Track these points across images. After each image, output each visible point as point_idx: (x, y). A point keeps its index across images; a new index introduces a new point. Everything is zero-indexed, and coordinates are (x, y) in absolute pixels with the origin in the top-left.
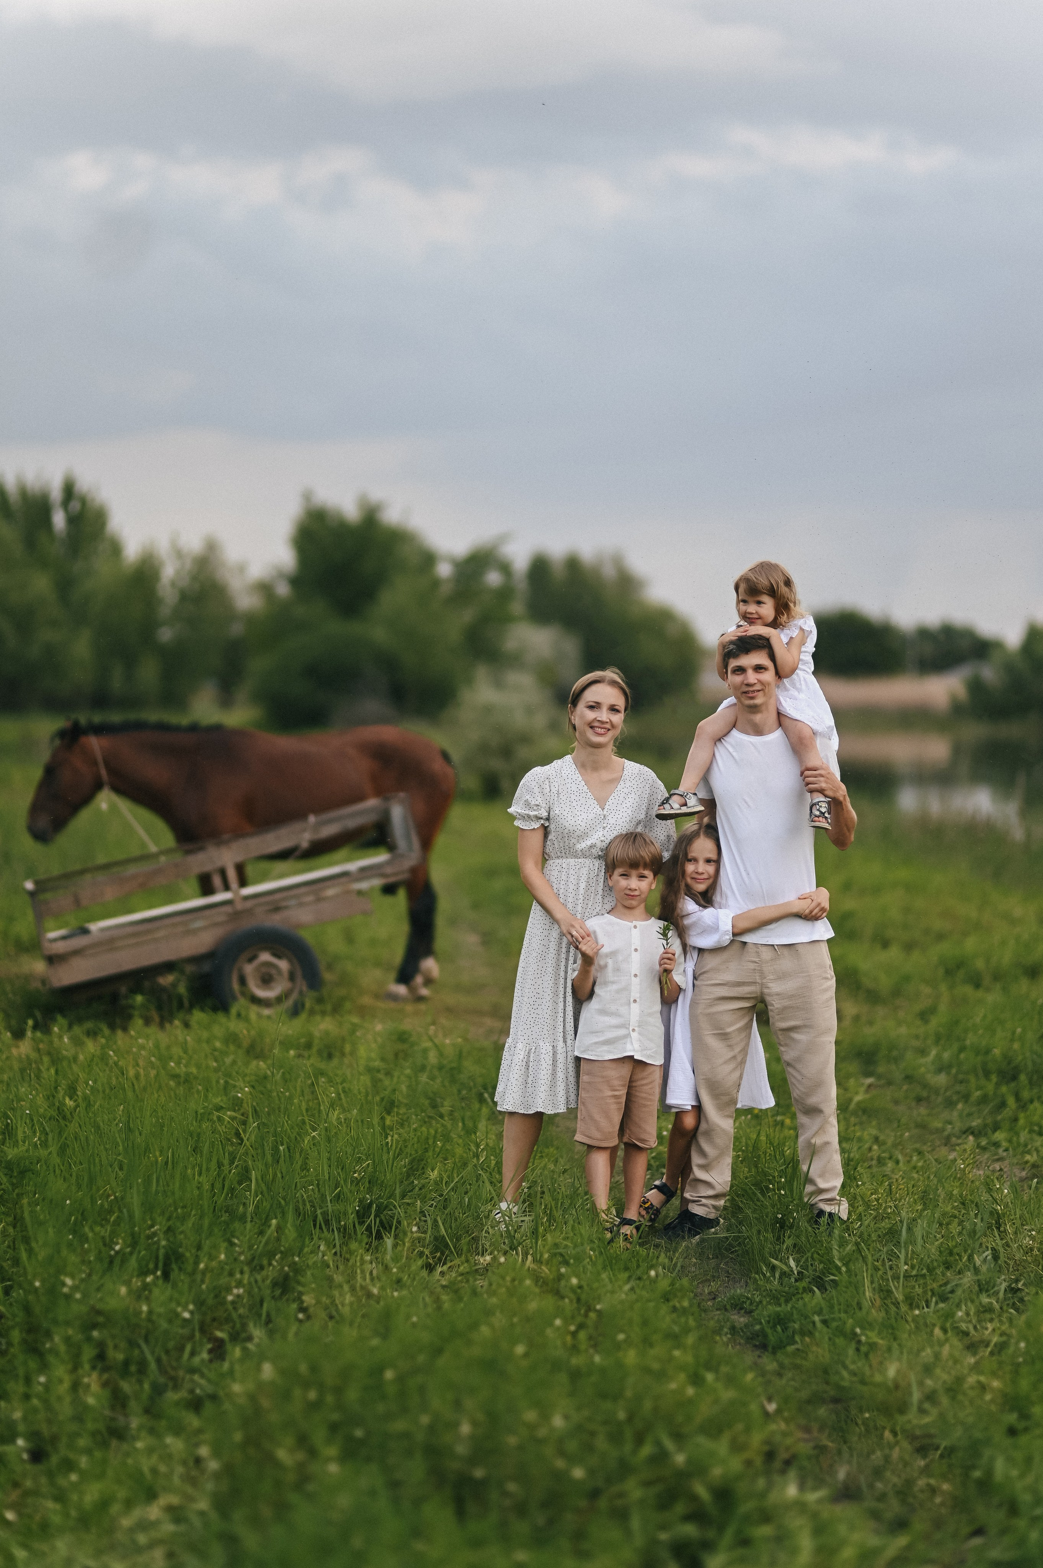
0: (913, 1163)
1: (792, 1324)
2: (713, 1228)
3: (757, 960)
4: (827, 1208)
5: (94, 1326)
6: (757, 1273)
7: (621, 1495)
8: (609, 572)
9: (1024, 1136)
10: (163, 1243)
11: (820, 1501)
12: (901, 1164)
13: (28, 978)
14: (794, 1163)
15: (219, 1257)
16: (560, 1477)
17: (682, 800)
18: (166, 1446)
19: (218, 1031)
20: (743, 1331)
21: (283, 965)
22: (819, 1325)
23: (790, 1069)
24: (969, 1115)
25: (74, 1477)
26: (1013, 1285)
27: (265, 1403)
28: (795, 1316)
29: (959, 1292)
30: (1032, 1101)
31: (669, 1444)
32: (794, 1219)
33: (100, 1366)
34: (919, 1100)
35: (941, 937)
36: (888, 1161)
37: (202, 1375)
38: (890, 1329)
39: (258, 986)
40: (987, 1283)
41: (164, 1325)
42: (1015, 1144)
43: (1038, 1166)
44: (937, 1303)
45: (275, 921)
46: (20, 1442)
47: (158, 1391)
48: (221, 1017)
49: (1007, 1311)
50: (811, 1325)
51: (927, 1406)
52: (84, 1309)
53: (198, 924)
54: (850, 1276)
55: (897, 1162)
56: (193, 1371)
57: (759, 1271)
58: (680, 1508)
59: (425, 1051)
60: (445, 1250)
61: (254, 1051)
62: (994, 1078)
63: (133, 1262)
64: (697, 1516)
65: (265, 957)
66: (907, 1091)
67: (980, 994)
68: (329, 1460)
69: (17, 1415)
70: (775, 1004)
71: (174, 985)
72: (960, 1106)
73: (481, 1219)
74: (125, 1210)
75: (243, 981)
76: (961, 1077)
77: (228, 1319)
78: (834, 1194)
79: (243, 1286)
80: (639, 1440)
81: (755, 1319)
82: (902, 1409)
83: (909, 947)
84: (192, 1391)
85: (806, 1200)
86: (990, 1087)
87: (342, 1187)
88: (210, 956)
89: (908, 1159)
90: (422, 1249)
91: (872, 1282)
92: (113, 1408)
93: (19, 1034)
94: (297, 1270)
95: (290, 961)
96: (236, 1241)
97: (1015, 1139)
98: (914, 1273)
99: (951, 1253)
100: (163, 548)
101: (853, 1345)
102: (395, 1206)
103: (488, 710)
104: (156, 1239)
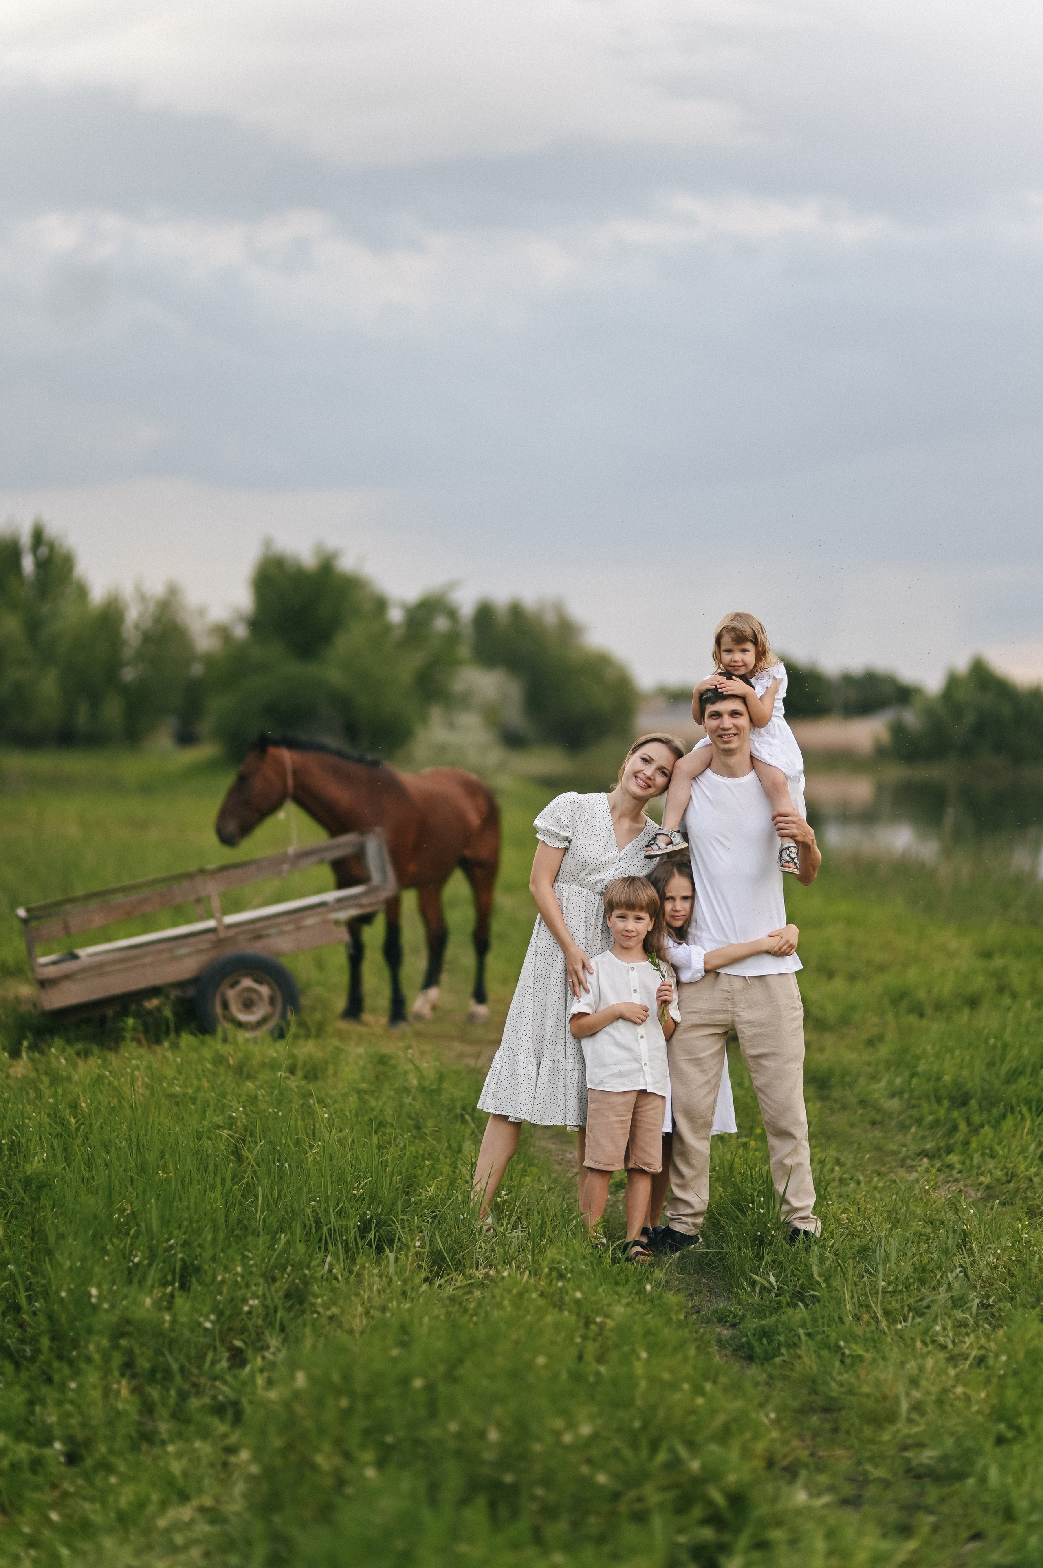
0: (873, 1184)
1: (777, 1337)
2: (692, 1244)
3: (729, 989)
4: (802, 1226)
5: (123, 1335)
6: (738, 1287)
7: (640, 1499)
8: (550, 619)
9: (977, 1158)
10: (180, 1256)
11: (826, 1506)
12: (862, 1184)
13: (18, 1000)
14: (769, 1184)
15: (235, 1269)
16: (587, 1482)
17: (667, 839)
18: (195, 1450)
19: (207, 1053)
20: (728, 1343)
21: (264, 990)
22: (803, 1337)
23: (760, 1095)
24: (923, 1138)
25: (113, 1480)
26: (985, 1301)
27: (300, 1409)
28: (780, 1329)
29: (935, 1308)
30: (982, 1126)
31: (682, 1451)
32: (773, 1236)
33: (128, 1372)
34: (874, 1123)
35: (882, 968)
36: (849, 1181)
37: (225, 1382)
38: (874, 1342)
39: (240, 1011)
40: (961, 1299)
41: (187, 1334)
42: (969, 1167)
43: (992, 1188)
44: (913, 1318)
45: (257, 949)
46: (58, 1445)
47: (183, 1396)
48: (208, 1038)
49: (982, 1326)
50: (797, 1338)
51: (915, 1416)
52: (114, 1319)
53: (183, 951)
54: (830, 1292)
55: (859, 1183)
56: (215, 1378)
57: (740, 1286)
58: (697, 1512)
59: (406, 1073)
60: (442, 1263)
61: (242, 1071)
62: (946, 1103)
63: (153, 1275)
64: (715, 1520)
65: (247, 982)
66: (861, 1115)
67: (924, 1022)
68: (366, 1464)
69: (53, 1419)
70: (745, 1032)
71: (158, 1009)
72: (913, 1130)
73: (475, 1235)
74: (143, 1224)
75: (225, 1005)
76: (914, 1102)
77: (244, 1330)
78: (808, 1212)
79: (258, 1298)
80: (654, 1447)
81: (741, 1332)
82: (891, 1417)
83: (852, 977)
84: (214, 1398)
85: (782, 1219)
86: (942, 1112)
87: (344, 1203)
88: (194, 981)
89: (868, 1179)
90: (420, 1263)
91: (852, 1297)
92: (141, 1413)
93: (15, 1054)
94: (306, 1282)
95: (271, 988)
96: (249, 1255)
97: (968, 1162)
98: (890, 1289)
99: (924, 1270)
100: (128, 592)
101: (839, 1356)
102: (393, 1221)
103: (442, 749)
104: (173, 1252)
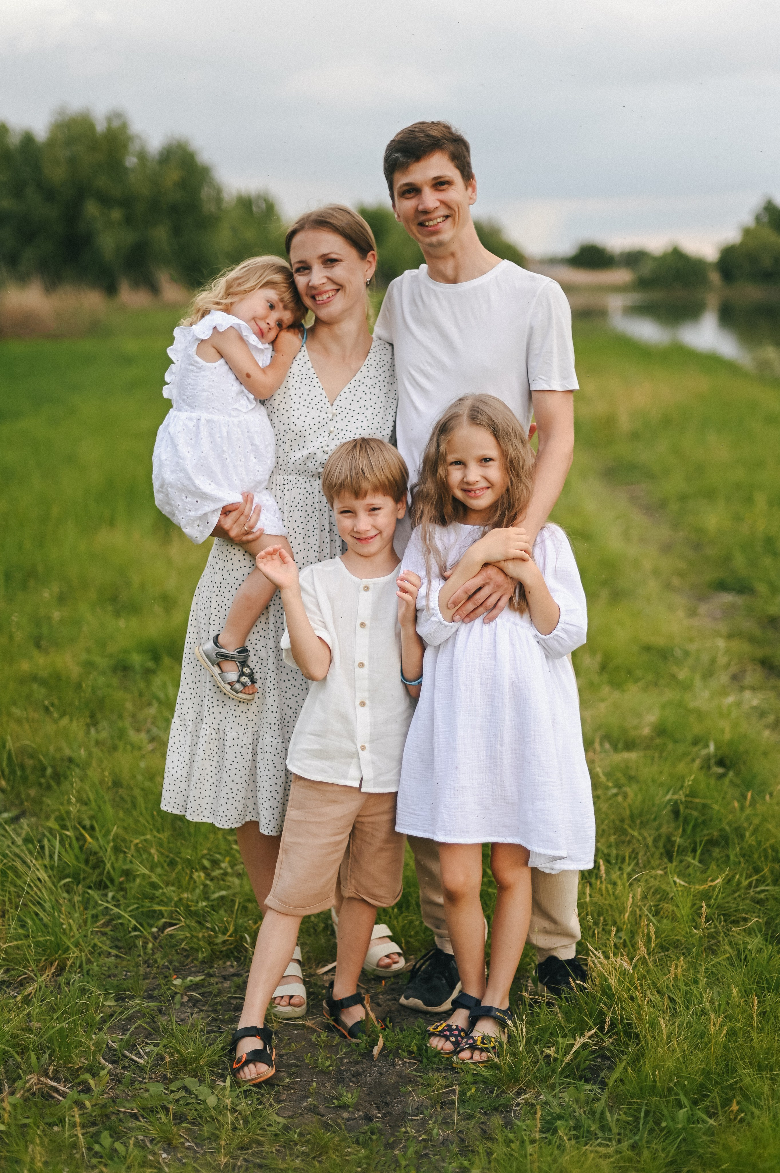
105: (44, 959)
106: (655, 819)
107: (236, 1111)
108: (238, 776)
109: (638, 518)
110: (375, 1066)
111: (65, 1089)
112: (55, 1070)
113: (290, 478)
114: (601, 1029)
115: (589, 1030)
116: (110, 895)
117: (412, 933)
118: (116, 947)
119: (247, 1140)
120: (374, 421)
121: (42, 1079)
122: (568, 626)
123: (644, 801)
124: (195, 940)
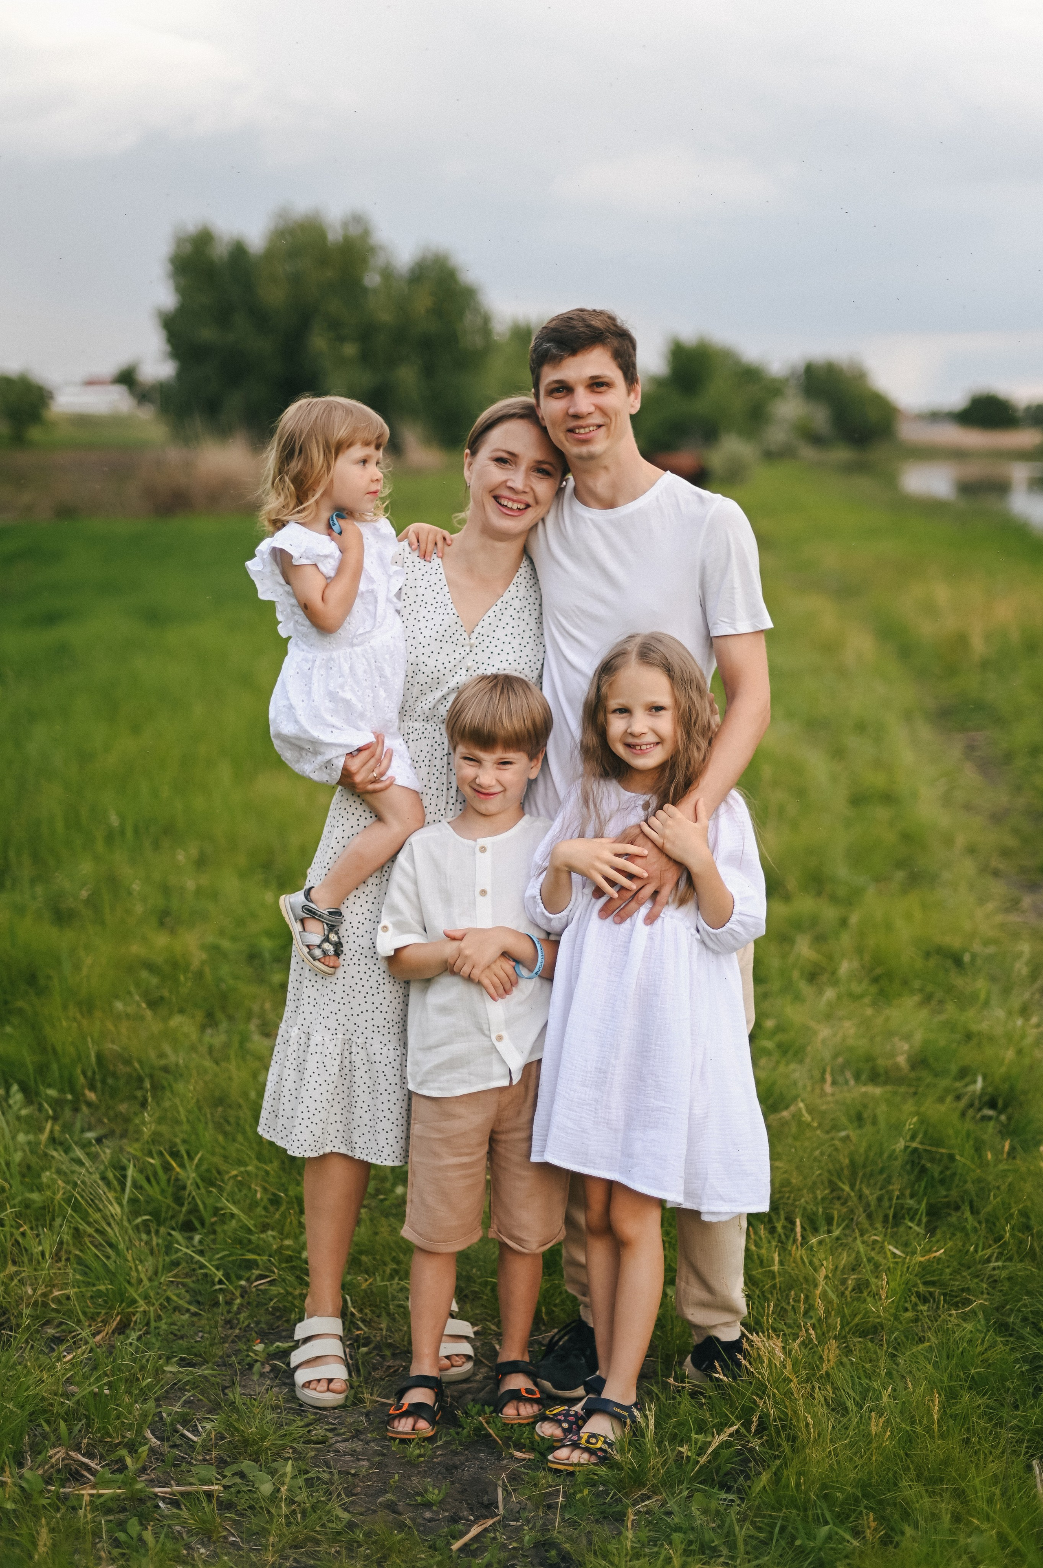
105: (103, 1312)
106: (881, 1171)
107: (294, 1502)
108: (318, 1092)
109: (970, 775)
110: (477, 1459)
111: (98, 1468)
112: (88, 1444)
113: (417, 725)
114: (747, 1424)
115: (731, 1426)
116: (197, 1238)
117: (557, 1301)
118: (198, 1302)
119: (301, 1537)
120: (523, 654)
121: (72, 1454)
122: (744, 918)
123: (869, 1147)
124: (290, 1298)
